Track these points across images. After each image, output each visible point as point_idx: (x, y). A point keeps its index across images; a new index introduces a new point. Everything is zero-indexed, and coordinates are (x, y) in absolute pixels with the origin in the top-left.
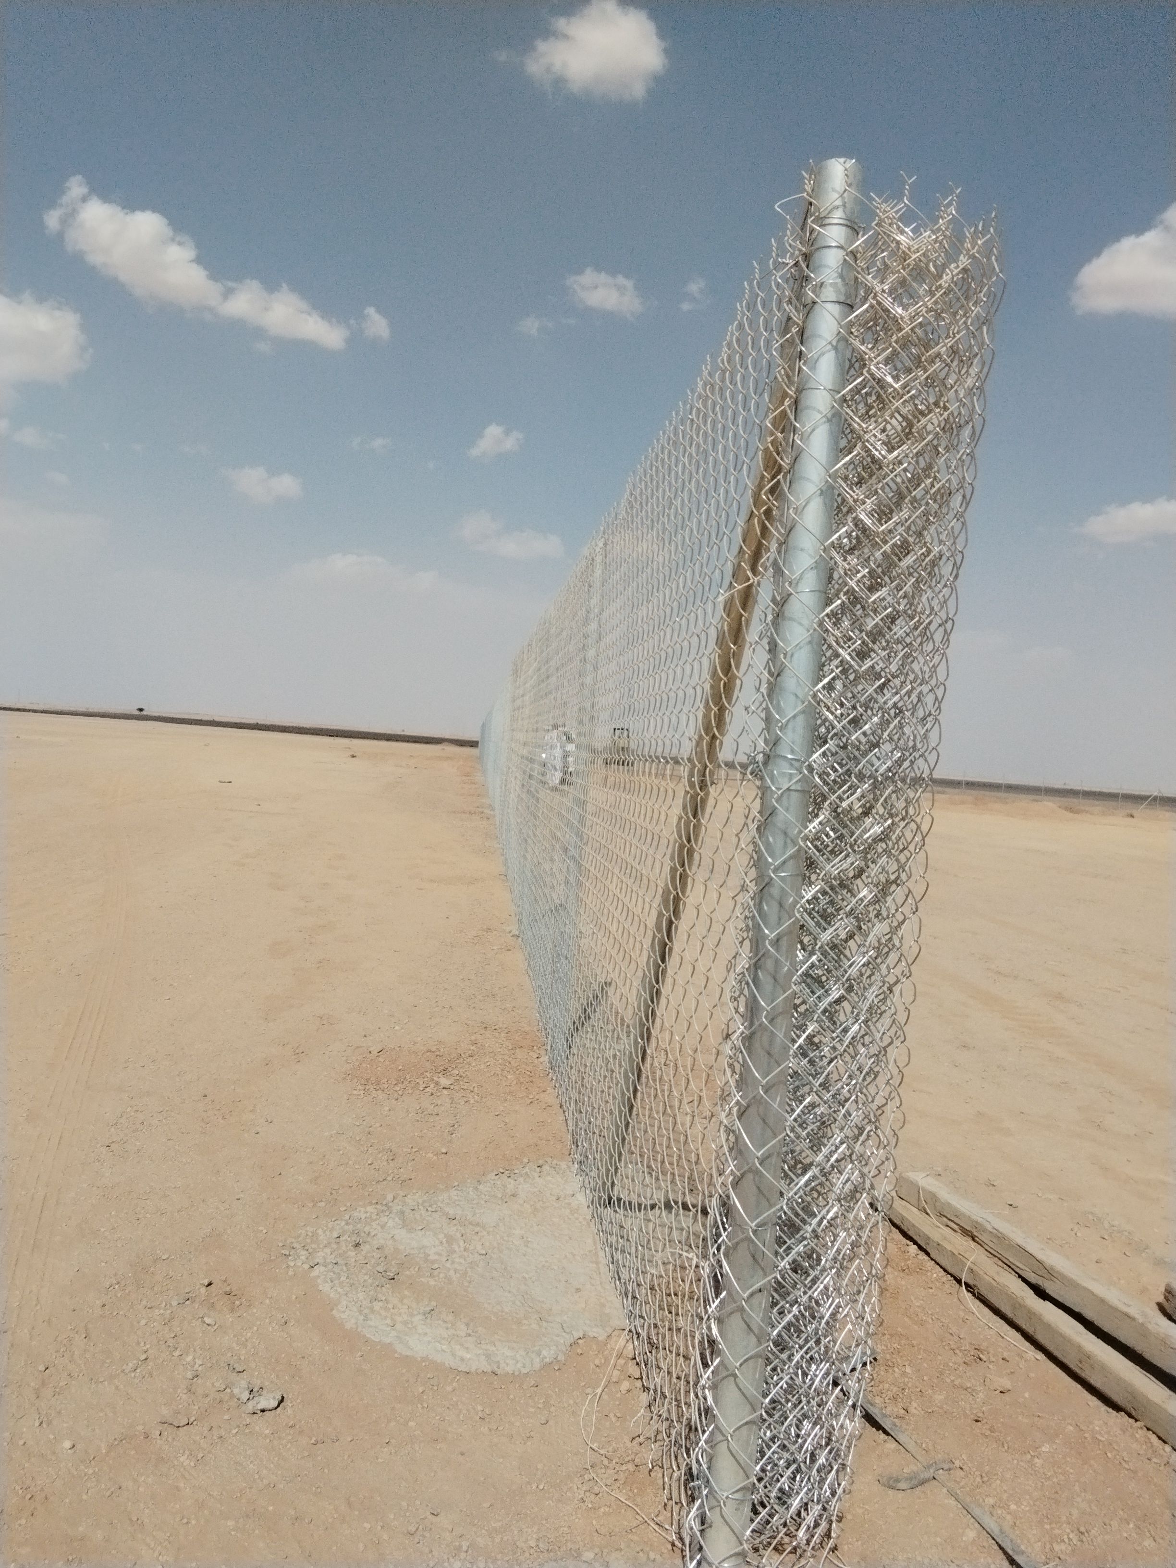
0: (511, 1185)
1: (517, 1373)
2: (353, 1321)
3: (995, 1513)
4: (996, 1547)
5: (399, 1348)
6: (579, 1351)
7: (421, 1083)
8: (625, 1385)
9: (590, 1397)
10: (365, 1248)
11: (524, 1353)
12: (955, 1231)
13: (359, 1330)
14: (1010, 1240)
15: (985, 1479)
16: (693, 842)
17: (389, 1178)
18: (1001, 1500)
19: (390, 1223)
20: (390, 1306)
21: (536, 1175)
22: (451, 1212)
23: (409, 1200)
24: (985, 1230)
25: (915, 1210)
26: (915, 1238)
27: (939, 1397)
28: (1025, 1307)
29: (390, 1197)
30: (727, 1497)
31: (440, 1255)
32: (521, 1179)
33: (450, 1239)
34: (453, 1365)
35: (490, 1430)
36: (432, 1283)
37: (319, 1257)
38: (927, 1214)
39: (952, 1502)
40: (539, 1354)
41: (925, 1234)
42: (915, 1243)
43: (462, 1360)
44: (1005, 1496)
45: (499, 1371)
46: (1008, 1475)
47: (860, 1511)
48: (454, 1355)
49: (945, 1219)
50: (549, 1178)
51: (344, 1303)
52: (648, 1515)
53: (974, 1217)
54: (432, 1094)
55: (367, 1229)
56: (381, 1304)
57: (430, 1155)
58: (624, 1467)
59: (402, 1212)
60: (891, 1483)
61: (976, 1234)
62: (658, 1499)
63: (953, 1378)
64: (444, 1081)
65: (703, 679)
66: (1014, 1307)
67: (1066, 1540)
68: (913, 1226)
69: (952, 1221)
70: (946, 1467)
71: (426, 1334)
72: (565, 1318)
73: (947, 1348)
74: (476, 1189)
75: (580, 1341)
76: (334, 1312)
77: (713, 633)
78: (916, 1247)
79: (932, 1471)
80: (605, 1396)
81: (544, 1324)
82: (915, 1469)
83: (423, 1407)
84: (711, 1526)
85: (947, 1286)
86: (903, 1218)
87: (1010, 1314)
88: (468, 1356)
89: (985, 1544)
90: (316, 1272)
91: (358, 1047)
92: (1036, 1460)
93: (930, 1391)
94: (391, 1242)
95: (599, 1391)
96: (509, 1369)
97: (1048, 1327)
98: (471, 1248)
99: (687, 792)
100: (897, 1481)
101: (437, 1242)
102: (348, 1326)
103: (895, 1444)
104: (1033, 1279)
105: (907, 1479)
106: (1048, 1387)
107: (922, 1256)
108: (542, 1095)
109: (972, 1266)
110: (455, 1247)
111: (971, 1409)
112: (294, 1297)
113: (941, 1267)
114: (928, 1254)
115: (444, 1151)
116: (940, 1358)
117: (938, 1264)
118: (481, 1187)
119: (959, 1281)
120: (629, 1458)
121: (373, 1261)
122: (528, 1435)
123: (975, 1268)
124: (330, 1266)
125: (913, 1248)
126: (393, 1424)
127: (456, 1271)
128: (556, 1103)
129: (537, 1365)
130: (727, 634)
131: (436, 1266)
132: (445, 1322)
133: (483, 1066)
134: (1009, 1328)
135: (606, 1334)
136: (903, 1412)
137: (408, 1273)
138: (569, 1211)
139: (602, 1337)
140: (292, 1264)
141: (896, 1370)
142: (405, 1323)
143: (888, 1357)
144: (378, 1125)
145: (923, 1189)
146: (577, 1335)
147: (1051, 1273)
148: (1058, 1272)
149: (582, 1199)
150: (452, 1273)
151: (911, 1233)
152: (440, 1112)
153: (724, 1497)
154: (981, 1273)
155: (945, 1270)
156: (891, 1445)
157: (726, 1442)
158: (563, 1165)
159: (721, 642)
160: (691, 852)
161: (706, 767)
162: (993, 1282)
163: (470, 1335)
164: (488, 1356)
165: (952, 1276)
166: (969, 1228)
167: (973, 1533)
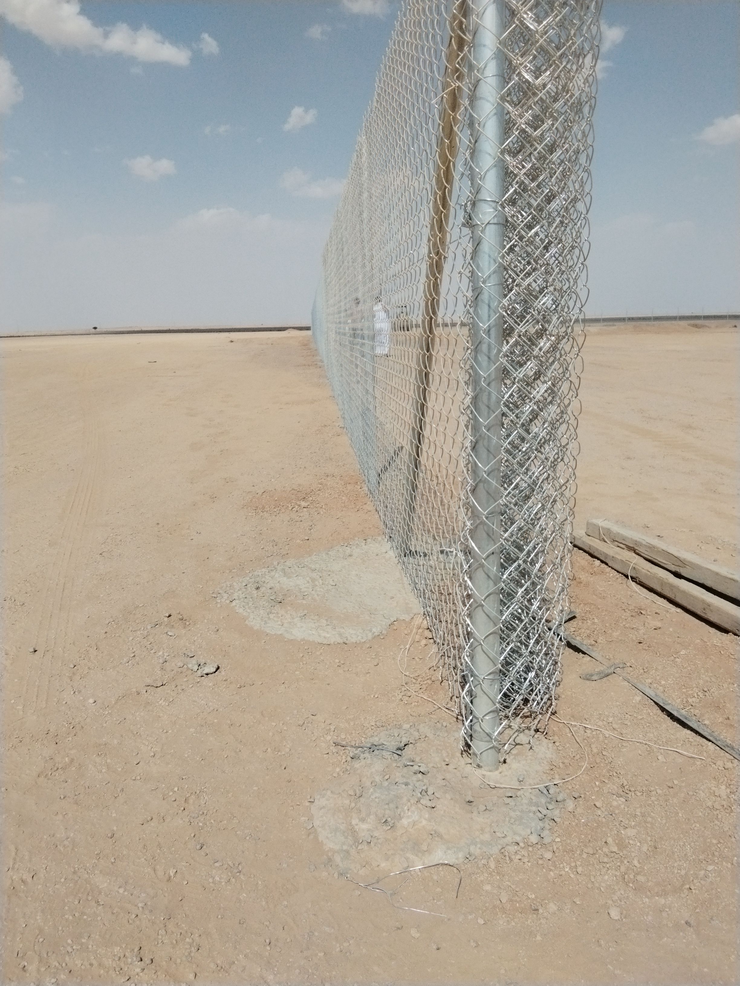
0: (348, 550)
1: (358, 642)
2: (258, 625)
3: (652, 687)
4: (653, 704)
5: (288, 636)
6: (395, 628)
7: (290, 506)
8: (424, 642)
9: (403, 650)
10: (262, 589)
11: (362, 631)
12: (623, 549)
13: (262, 629)
14: (657, 548)
15: (646, 670)
17: (275, 554)
18: (656, 680)
19: (277, 575)
20: (280, 615)
21: (363, 544)
22: (313, 567)
23: (288, 563)
24: (641, 544)
25: (598, 541)
26: (598, 556)
27: (615, 634)
28: (669, 584)
29: (275, 563)
30: (484, 678)
31: (308, 588)
32: (354, 547)
33: (313, 580)
34: (320, 641)
35: (344, 671)
36: (304, 602)
37: (235, 596)
38: (605, 542)
39: (626, 683)
40: (371, 631)
41: (604, 553)
42: (598, 559)
43: (325, 637)
44: (658, 678)
45: (347, 642)
46: (660, 667)
47: (569, 693)
48: (320, 636)
49: (616, 543)
50: (371, 545)
51: (252, 617)
52: (441, 704)
53: (635, 539)
54: (297, 511)
55: (263, 579)
56: (274, 615)
57: (298, 541)
58: (425, 682)
59: (284, 569)
60: (588, 678)
61: (636, 548)
62: (446, 696)
63: (624, 623)
64: (303, 504)
66: (662, 585)
67: (696, 696)
68: (597, 550)
69: (621, 543)
70: (621, 666)
71: (302, 627)
72: (385, 611)
73: (620, 609)
74: (327, 554)
75: (395, 623)
76: (247, 622)
78: (599, 561)
79: (613, 668)
80: (412, 649)
81: (373, 616)
82: (602, 669)
83: (303, 664)
84: (476, 697)
85: (619, 580)
86: (590, 546)
87: (659, 589)
88: (328, 636)
89: (646, 703)
90: (234, 603)
91: (249, 492)
92: (677, 659)
93: (610, 631)
94: (278, 584)
95: (408, 646)
96: (354, 640)
97: (684, 592)
98: (327, 583)
100: (592, 675)
101: (306, 582)
102: (255, 628)
103: (589, 658)
104: (673, 568)
105: (597, 674)
106: (684, 625)
107: (603, 565)
108: (365, 506)
109: (634, 566)
110: (317, 583)
111: (637, 638)
112: (222, 617)
113: (615, 570)
114: (607, 564)
115: (307, 538)
116: (616, 614)
117: (613, 569)
118: (330, 553)
119: (627, 576)
120: (429, 677)
121: (268, 595)
122: (367, 672)
123: (636, 567)
124: (242, 600)
125: (597, 562)
126: (286, 673)
127: (318, 595)
128: (372, 509)
129: (370, 636)
131: (306, 593)
132: (312, 619)
133: (327, 495)
134: (659, 598)
135: (410, 618)
136: (594, 642)
137: (289, 599)
138: (384, 560)
139: (408, 618)
140: (219, 601)
141: (588, 621)
142: (290, 623)
143: (583, 615)
144: (265, 529)
145: (603, 528)
146: (392, 620)
147: (683, 563)
148: (689, 562)
149: (392, 554)
150: (316, 596)
151: (596, 554)
152: (303, 520)
153: (482, 678)
154: (640, 568)
155: (618, 572)
156: (587, 658)
157: (480, 646)
158: (380, 538)
162: (649, 573)
163: (328, 625)
164: (340, 635)
165: (622, 574)
166: (632, 546)
167: (639, 698)
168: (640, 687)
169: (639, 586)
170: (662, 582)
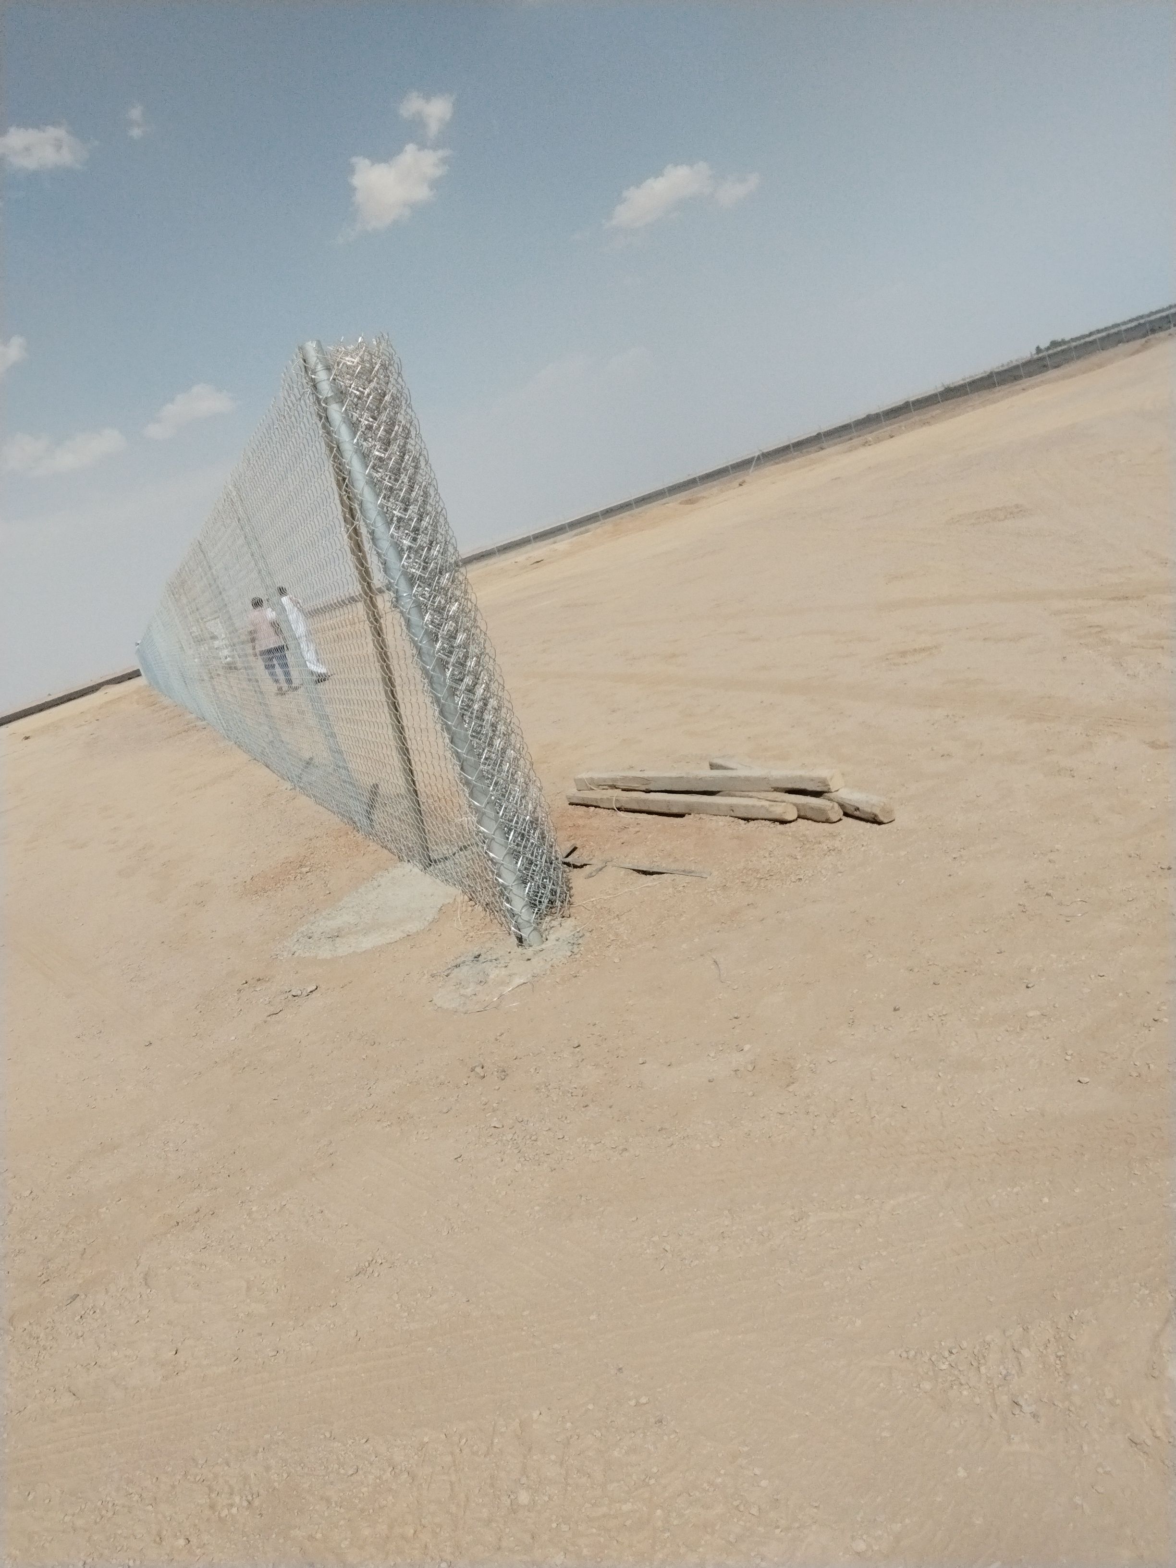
1: (419, 930)
2: (330, 955)
3: (630, 862)
4: (632, 871)
5: (359, 950)
6: (444, 911)
7: (290, 877)
8: (470, 909)
9: (456, 920)
10: (315, 937)
11: (418, 923)
12: (607, 789)
13: (335, 955)
14: (629, 777)
15: (626, 856)
16: (385, 649)
17: (306, 914)
18: (634, 858)
19: (321, 923)
20: (343, 943)
21: (387, 874)
22: (350, 905)
23: (324, 913)
24: (616, 780)
25: (588, 791)
26: (591, 804)
28: (642, 801)
29: (312, 918)
31: (356, 919)
32: (379, 879)
33: (357, 913)
34: (388, 942)
35: (417, 948)
36: (359, 927)
37: (294, 949)
38: (593, 790)
39: (613, 869)
40: (425, 920)
41: (595, 799)
42: (592, 806)
43: (391, 938)
44: (635, 856)
45: (410, 934)
46: (635, 851)
47: (580, 889)
48: (386, 939)
49: (601, 787)
50: (394, 872)
51: (320, 953)
53: (610, 777)
55: (310, 931)
56: (338, 944)
57: (321, 898)
59: (324, 918)
60: (590, 877)
61: (614, 784)
65: (353, 572)
66: (638, 803)
67: (658, 855)
68: (590, 799)
69: (603, 785)
70: (611, 861)
71: (368, 941)
72: (431, 905)
73: (611, 831)
74: (356, 893)
75: (442, 908)
76: (318, 958)
77: (348, 550)
79: (606, 865)
80: (463, 916)
81: (422, 911)
82: (598, 867)
83: (383, 958)
85: (611, 814)
86: (582, 799)
88: (393, 936)
89: (628, 873)
90: (297, 954)
91: (236, 884)
93: (603, 845)
94: (327, 927)
95: (459, 917)
96: (415, 931)
97: (652, 801)
98: (370, 909)
99: (371, 627)
100: (592, 875)
101: (350, 916)
102: (329, 957)
103: (590, 866)
104: (644, 789)
105: (596, 872)
107: (597, 809)
109: (616, 798)
110: (361, 913)
111: (622, 842)
112: (293, 965)
113: (607, 808)
114: (599, 807)
116: (607, 835)
117: (603, 808)
119: (613, 809)
120: (481, 923)
121: (322, 937)
122: (434, 941)
123: (619, 798)
124: (302, 949)
125: (592, 809)
126: (373, 968)
127: (367, 919)
128: (379, 847)
129: (426, 923)
130: (355, 550)
131: (356, 923)
132: (373, 933)
133: (322, 854)
134: (641, 814)
135: (453, 900)
136: (588, 858)
137: (344, 931)
138: (411, 876)
139: (451, 901)
140: (282, 958)
141: (587, 847)
142: (356, 943)
143: (582, 845)
144: (280, 902)
145: (586, 779)
146: (439, 907)
147: (647, 780)
148: (652, 778)
149: (416, 870)
150: (366, 921)
151: (589, 803)
152: (313, 881)
154: (623, 799)
156: (588, 868)
158: (399, 865)
159: (353, 552)
160: (385, 653)
161: (374, 612)
162: (628, 799)
163: (389, 930)
164: (403, 931)
165: (610, 809)
166: (611, 784)
167: (623, 872)
168: (622, 866)
169: (626, 813)
170: (638, 801)
